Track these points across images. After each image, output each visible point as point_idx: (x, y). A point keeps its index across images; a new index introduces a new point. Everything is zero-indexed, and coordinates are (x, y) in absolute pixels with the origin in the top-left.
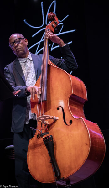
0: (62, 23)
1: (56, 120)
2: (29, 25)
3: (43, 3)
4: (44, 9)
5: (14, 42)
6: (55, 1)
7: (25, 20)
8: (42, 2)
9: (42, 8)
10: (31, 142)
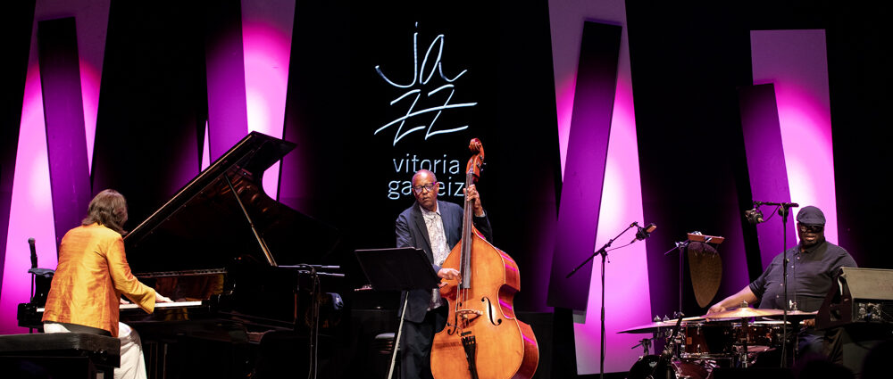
0: (452, 86)
1: (478, 316)
2: (385, 78)
3: (417, 36)
4: (417, 48)
5: (423, 187)
6: (442, 35)
7: (377, 67)
8: (416, 34)
9: (415, 46)
10: (438, 338)
